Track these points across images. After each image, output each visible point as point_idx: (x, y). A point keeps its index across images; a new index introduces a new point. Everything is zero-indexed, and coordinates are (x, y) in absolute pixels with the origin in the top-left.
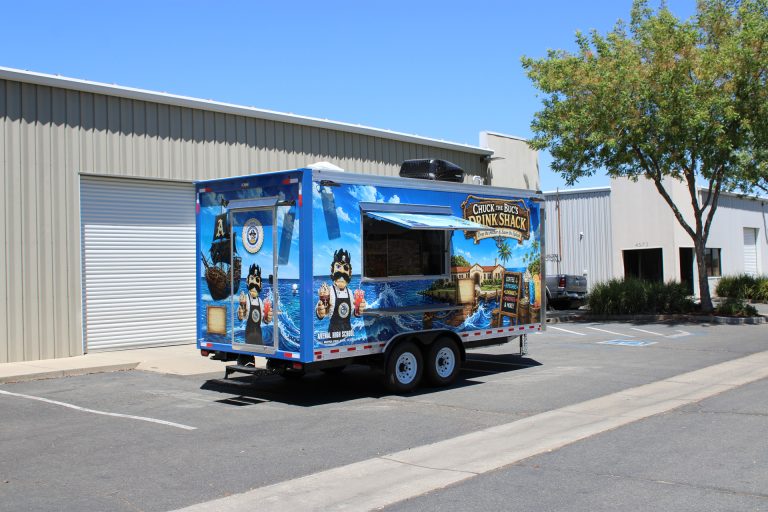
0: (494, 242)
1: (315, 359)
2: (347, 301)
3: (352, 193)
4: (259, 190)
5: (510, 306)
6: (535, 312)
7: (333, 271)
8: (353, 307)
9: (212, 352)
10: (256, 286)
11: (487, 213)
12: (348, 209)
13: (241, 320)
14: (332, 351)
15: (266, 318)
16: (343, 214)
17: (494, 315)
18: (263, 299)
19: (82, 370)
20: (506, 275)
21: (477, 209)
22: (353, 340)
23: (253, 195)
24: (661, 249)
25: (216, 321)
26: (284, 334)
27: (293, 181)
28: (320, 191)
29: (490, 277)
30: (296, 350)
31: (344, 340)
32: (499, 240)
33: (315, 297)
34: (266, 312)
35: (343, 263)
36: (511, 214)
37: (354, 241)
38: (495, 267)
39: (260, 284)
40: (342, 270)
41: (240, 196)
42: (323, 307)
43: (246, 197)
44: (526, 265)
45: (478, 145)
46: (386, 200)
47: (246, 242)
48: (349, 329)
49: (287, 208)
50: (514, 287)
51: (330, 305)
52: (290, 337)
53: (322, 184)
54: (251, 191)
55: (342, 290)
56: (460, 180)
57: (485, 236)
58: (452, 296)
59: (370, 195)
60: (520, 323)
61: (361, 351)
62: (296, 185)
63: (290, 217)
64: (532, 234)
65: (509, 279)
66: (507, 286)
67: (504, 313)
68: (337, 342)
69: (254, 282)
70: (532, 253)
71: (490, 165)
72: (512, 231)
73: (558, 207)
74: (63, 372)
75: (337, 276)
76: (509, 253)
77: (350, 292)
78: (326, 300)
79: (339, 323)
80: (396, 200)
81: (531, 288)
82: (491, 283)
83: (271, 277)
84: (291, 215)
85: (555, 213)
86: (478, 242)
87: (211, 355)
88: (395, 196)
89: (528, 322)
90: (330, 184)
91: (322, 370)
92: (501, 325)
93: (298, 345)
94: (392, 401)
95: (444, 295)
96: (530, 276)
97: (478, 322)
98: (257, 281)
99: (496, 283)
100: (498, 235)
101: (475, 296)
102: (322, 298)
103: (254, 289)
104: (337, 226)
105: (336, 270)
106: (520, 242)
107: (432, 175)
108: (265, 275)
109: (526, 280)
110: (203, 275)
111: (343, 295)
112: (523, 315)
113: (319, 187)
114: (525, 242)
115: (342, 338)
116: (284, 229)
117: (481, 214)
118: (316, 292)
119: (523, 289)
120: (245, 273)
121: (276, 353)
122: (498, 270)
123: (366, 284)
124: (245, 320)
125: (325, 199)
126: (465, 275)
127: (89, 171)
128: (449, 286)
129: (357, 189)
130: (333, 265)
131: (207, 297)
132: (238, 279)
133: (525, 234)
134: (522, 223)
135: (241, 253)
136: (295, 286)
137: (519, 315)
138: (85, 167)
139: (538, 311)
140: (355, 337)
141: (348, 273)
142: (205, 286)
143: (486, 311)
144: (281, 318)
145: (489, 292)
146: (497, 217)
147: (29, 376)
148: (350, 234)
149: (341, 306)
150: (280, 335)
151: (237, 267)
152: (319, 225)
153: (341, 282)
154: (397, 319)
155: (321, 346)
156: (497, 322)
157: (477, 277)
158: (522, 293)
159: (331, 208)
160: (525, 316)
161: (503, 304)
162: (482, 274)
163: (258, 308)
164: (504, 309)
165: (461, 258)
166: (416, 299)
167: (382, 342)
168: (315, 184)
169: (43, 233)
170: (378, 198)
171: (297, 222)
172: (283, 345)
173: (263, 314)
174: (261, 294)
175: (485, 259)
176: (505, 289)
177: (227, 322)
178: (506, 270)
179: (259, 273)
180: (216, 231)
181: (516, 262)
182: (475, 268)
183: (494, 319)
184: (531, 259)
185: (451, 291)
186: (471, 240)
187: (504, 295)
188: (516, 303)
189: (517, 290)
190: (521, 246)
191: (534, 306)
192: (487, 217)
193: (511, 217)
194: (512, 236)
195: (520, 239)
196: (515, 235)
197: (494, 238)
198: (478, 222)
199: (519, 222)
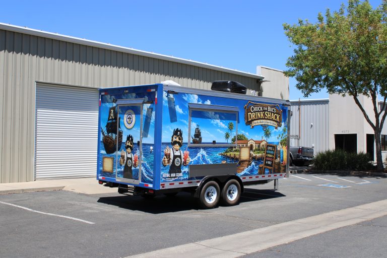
0: (262, 127)
1: (161, 188)
2: (180, 157)
3: (184, 98)
4: (134, 95)
5: (269, 163)
6: (283, 167)
7: (172, 140)
8: (183, 160)
9: (105, 182)
10: (130, 147)
11: (258, 111)
12: (182, 107)
13: (121, 165)
14: (170, 184)
15: (135, 164)
16: (179, 109)
17: (260, 168)
18: (134, 154)
19: (33, 189)
20: (268, 146)
21: (253, 109)
22: (182, 178)
23: (130, 97)
24: (356, 134)
25: (108, 165)
26: (145, 174)
27: (153, 90)
28: (167, 96)
29: (259, 146)
30: (151, 183)
31: (177, 178)
32: (264, 126)
33: (162, 154)
34: (135, 161)
35: (178, 136)
36: (272, 112)
37: (185, 124)
38: (262, 141)
39: (133, 146)
40: (177, 140)
41: (123, 97)
42: (166, 159)
43: (127, 98)
45: (256, 74)
46: (203, 102)
47: (126, 122)
48: (181, 172)
49: (149, 105)
50: (272, 152)
51: (170, 159)
52: (148, 176)
53: (169, 92)
54: (130, 95)
55: (177, 151)
56: (245, 93)
57: (257, 124)
58: (237, 157)
59: (194, 99)
60: (274, 172)
61: (186, 184)
62: (154, 92)
63: (150, 110)
64: (283, 124)
65: (269, 148)
66: (268, 152)
67: (265, 166)
68: (173, 179)
69: (129, 144)
70: (282, 135)
71: (262, 85)
72: (272, 122)
73: (299, 109)
74: (23, 190)
75: (175, 143)
76: (270, 134)
77: (182, 152)
78: (168, 156)
79: (175, 169)
80: (208, 102)
81: (281, 154)
82: (259, 150)
83: (139, 142)
84: (151, 109)
85: (298, 113)
86: (253, 127)
87: (104, 184)
88: (208, 100)
89: (279, 172)
90: (173, 92)
91: (164, 194)
92: (264, 173)
93: (152, 180)
94: (202, 213)
95: (232, 156)
96: (281, 147)
97: (251, 171)
98: (131, 144)
99: (262, 150)
100: (264, 123)
101: (250, 157)
102: (166, 155)
103: (129, 149)
104: (176, 116)
105: (174, 139)
106: (276, 128)
107: (229, 89)
108: (135, 141)
109: (278, 149)
110: (101, 140)
111: (177, 153)
112: (276, 168)
113: (166, 94)
114: (279, 128)
115: (176, 177)
116: (147, 116)
117: (255, 112)
118: (163, 151)
119: (277, 154)
120: (124, 139)
121: (140, 184)
122: (264, 143)
123: (190, 148)
124: (123, 165)
125: (170, 101)
126: (245, 145)
127: (41, 80)
128: (236, 151)
129: (187, 96)
130: (173, 137)
131: (103, 152)
132: (120, 143)
133: (279, 124)
134: (278, 118)
135: (123, 129)
136: (152, 148)
137: (274, 168)
138: (39, 78)
139: (285, 166)
140: (183, 177)
141: (180, 141)
142: (102, 145)
143: (256, 165)
144: (143, 165)
145: (258, 155)
146: (264, 114)
147: (4, 192)
148: (183, 120)
149: (176, 160)
150: (142, 174)
151: (120, 136)
152: (166, 115)
153: (177, 146)
155: (164, 181)
156: (262, 171)
157: (252, 146)
158: (276, 156)
159: (172, 106)
160: (278, 169)
161: (265, 162)
162: (254, 145)
163: (131, 159)
164: (266, 164)
165: (243, 136)
166: (218, 157)
167: (198, 180)
168: (164, 92)
169: (15, 114)
170: (198, 101)
171: (154, 113)
172: (144, 180)
173: (133, 162)
174: (133, 151)
175: (256, 136)
176: (267, 153)
177: (113, 166)
178: (268, 143)
179: (132, 140)
180: (110, 116)
181: (274, 139)
182: (250, 141)
183: (260, 170)
184: (282, 138)
185: (237, 153)
186: (249, 126)
187: (266, 157)
188: (272, 162)
189: (273, 155)
190: (276, 130)
191: (282, 164)
192: (258, 114)
193: (271, 114)
194: (272, 124)
195: (276, 126)
196: (273, 124)
197: (261, 125)
198: (254, 116)
199: (276, 117)
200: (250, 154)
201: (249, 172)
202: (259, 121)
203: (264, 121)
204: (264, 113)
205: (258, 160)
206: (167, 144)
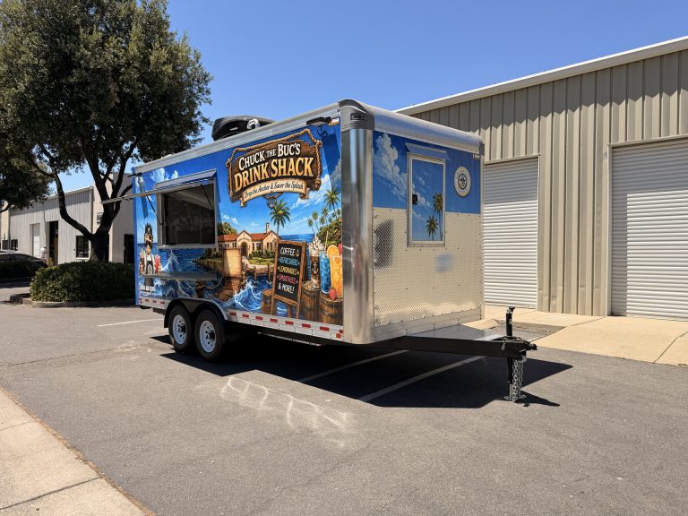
0: (265, 201)
2: (152, 263)
3: (153, 178)
5: (288, 288)
6: (331, 305)
7: (145, 240)
8: (155, 268)
11: (256, 165)
14: (146, 300)
17: (265, 298)
20: (280, 245)
21: (243, 162)
28: (138, 181)
29: (260, 247)
32: (270, 198)
35: (149, 233)
36: (288, 156)
37: (153, 215)
38: (266, 235)
40: (148, 239)
42: (141, 266)
44: (315, 229)
46: (170, 177)
50: (293, 262)
51: (144, 265)
53: (139, 176)
55: (149, 254)
57: (253, 196)
58: (219, 267)
59: (161, 176)
60: (303, 316)
61: (159, 305)
64: (326, 181)
65: (285, 251)
66: (281, 260)
67: (278, 297)
70: (325, 211)
72: (290, 182)
75: (147, 243)
76: (286, 214)
77: (152, 256)
78: (142, 260)
80: (176, 175)
81: (323, 266)
82: (260, 255)
88: (176, 172)
89: (317, 318)
92: (275, 313)
95: (212, 266)
96: (321, 247)
99: (268, 255)
100: (269, 191)
101: (242, 270)
106: (304, 196)
109: (313, 253)
111: (149, 258)
112: (308, 305)
114: (312, 195)
117: (247, 169)
119: (312, 267)
122: (270, 239)
123: (161, 250)
126: (231, 244)
128: (217, 256)
129: (155, 173)
130: (145, 235)
133: (312, 183)
134: (307, 166)
137: (302, 305)
139: (337, 306)
141: (151, 241)
143: (255, 290)
145: (258, 267)
149: (148, 267)
153: (149, 248)
154: (179, 283)
155: (141, 295)
156: (269, 307)
157: (244, 245)
158: (306, 271)
160: (313, 309)
161: (277, 285)
162: (250, 244)
164: (278, 292)
165: (227, 225)
167: (170, 301)
170: (165, 177)
176: (279, 264)
181: (297, 227)
182: (242, 236)
183: (266, 303)
184: (322, 221)
185: (218, 261)
186: (238, 202)
187: (278, 272)
188: (296, 286)
189: (298, 268)
190: (303, 201)
191: (328, 296)
192: (255, 171)
193: (288, 162)
194: (291, 189)
195: (303, 191)
196: (295, 186)
197: (264, 196)
198: (246, 179)
199: (302, 166)
200: (242, 264)
201: (241, 301)
202: (257, 187)
203: (268, 184)
204: (269, 166)
205: (261, 279)
206: (141, 245)
